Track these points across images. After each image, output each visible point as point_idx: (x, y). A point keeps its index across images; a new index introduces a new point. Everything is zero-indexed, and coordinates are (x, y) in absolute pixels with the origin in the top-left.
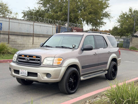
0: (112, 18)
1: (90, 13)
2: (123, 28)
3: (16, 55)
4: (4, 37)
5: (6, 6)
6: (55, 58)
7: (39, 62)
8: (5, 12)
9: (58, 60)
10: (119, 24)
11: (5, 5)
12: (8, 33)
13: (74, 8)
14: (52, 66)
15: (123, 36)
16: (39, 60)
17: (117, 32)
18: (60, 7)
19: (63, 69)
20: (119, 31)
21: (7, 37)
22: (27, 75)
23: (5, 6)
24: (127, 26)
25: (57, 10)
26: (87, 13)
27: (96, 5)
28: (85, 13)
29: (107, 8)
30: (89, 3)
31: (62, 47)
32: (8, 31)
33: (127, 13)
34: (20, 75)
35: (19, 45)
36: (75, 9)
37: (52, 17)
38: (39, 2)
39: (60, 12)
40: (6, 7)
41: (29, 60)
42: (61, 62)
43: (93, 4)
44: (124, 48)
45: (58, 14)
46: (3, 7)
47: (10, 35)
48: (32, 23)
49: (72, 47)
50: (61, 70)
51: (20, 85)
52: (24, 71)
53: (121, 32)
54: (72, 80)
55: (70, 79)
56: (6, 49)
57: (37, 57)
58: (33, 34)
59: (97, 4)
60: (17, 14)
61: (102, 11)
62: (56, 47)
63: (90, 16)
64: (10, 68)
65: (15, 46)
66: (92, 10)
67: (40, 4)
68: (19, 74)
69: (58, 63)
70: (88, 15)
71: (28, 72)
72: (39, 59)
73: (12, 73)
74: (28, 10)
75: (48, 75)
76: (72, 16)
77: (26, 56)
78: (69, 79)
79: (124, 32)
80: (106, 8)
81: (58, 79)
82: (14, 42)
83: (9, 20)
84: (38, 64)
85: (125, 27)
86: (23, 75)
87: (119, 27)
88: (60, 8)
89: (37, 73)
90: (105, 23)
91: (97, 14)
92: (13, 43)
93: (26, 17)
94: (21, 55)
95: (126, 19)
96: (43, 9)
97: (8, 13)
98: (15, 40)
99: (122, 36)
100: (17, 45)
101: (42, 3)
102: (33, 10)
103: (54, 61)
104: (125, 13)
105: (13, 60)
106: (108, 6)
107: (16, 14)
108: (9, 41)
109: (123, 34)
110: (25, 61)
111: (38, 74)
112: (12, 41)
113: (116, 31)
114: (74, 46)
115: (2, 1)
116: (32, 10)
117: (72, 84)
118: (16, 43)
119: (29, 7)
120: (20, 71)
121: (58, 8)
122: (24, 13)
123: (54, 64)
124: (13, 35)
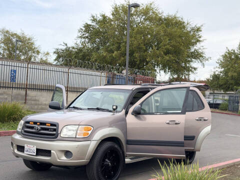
0: (207, 60)
1: (167, 52)
2: (228, 77)
3: (22, 122)
4: (17, 93)
5: (31, 42)
6: (80, 126)
7: (55, 132)
8: (29, 51)
9: (85, 130)
10: (223, 69)
11: (29, 39)
12: (25, 87)
13: (139, 44)
14: (75, 139)
15: (229, 91)
16: (55, 130)
17: (218, 84)
18: (117, 43)
19: (92, 145)
20: (221, 83)
21: (23, 92)
22: (35, 154)
23: (29, 41)
24: (235, 74)
25: (111, 47)
26: (163, 53)
27: (178, 39)
28: (158, 52)
29: (198, 43)
30: (165, 35)
31: (98, 109)
32: (26, 83)
33: (236, 52)
34: (25, 154)
35: (43, 106)
36: (142, 46)
37: (103, 60)
38: (83, 35)
39: (117, 51)
40: (30, 44)
41: (40, 130)
42: (90, 132)
43: (173, 37)
44: (229, 111)
45: (114, 55)
46: (26, 43)
47: (28, 90)
48: (66, 70)
49: (112, 109)
50: (89, 145)
51: (30, 171)
52: (31, 146)
53: (225, 84)
54: (108, 162)
55: (107, 160)
56: (20, 112)
57: (52, 125)
58: (68, 87)
59: (180, 37)
60: (48, 54)
61: (190, 48)
62: (89, 109)
63: (167, 58)
64: (12, 144)
65: (36, 107)
66: (170, 48)
67: (84, 38)
68: (23, 152)
69: (84, 134)
70: (164, 55)
71: (37, 149)
72: (55, 127)
73: (14, 150)
74: (64, 48)
75: (67, 153)
76: (136, 58)
77: (35, 123)
78: (104, 161)
79: (232, 84)
80: (196, 44)
81: (84, 161)
82: (35, 100)
83: (27, 65)
84: (53, 136)
85: (232, 76)
86: (29, 153)
87: (222, 74)
88: (117, 45)
89: (50, 151)
90: (195, 69)
91: (179, 53)
92: (33, 102)
93: (61, 59)
94: (28, 122)
95: (233, 61)
96: (89, 45)
97: (34, 52)
98: (37, 98)
99: (227, 90)
100: (40, 106)
101: (87, 37)
102: (73, 48)
103: (78, 132)
104: (232, 51)
105: (18, 130)
106: (198, 41)
107: (46, 54)
108: (26, 99)
109: (229, 88)
110: (34, 130)
111: (52, 151)
112: (31, 100)
113: (216, 82)
114: (115, 107)
115: (23, 34)
116: (71, 49)
117: (110, 169)
118: (37, 102)
119: (65, 43)
120: (26, 147)
121: (113, 45)
122: (58, 53)
123: (77, 137)
124: (33, 89)
